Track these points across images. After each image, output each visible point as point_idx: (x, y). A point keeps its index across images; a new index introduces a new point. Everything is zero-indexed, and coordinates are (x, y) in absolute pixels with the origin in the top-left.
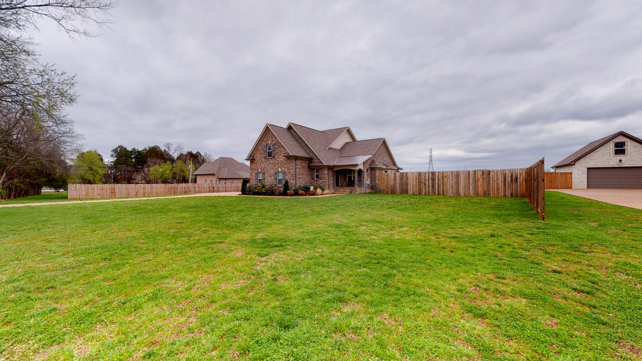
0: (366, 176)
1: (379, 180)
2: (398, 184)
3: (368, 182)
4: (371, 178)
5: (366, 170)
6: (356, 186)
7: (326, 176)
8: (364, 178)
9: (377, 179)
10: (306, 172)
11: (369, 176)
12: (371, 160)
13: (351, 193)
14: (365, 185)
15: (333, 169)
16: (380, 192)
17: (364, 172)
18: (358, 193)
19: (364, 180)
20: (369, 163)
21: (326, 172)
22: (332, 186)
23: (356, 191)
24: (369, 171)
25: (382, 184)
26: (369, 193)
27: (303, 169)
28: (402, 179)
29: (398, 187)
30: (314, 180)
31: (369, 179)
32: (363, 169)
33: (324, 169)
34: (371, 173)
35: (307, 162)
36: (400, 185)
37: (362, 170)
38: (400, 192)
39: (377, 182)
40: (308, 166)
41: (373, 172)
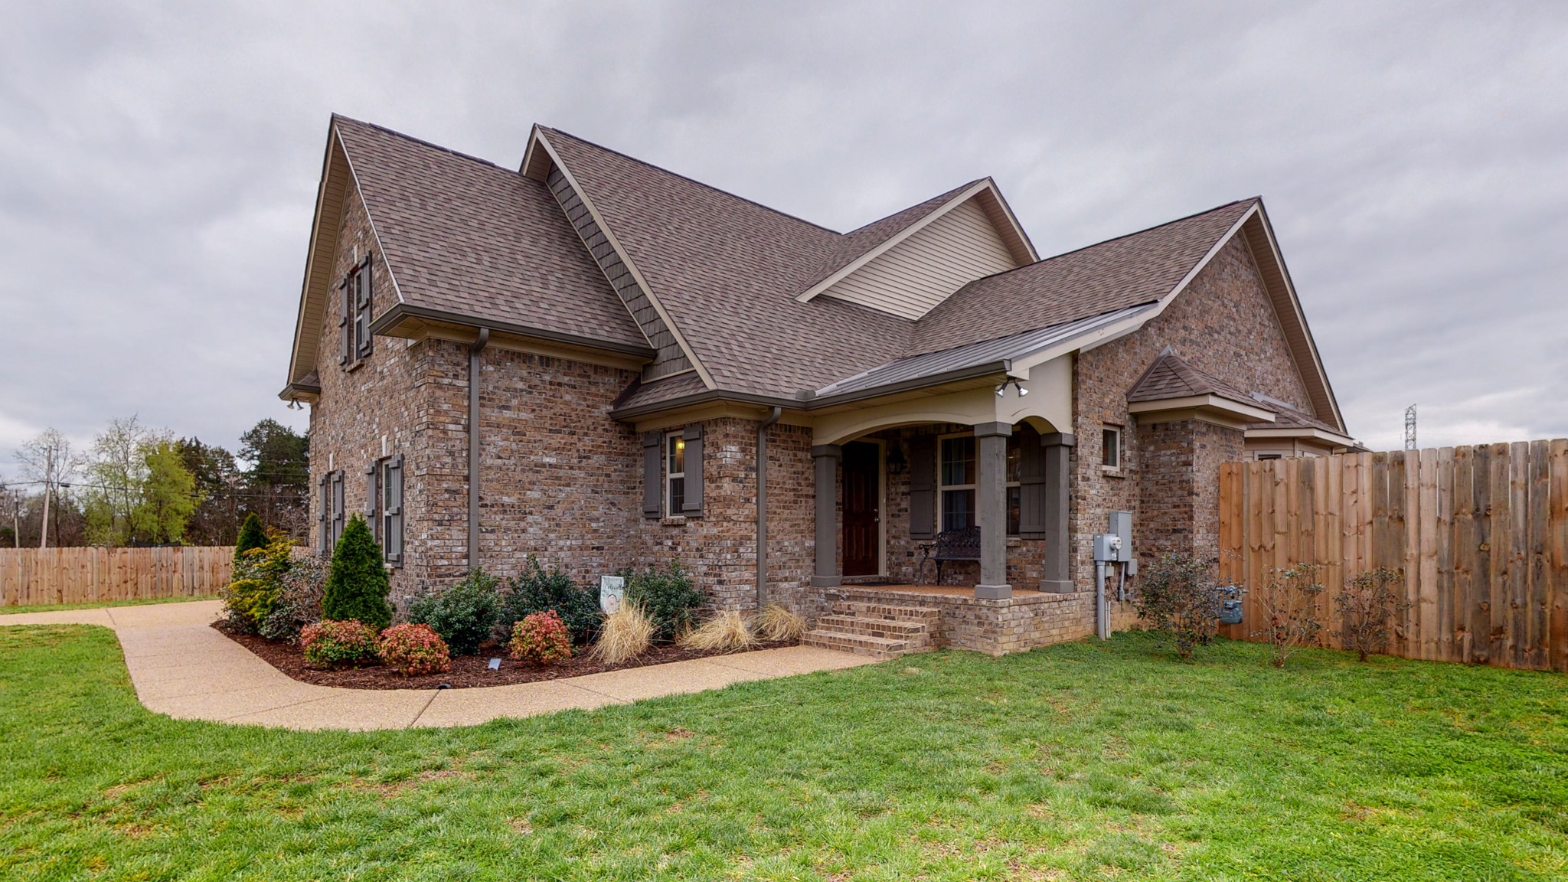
0: (1094, 490)
1: (1217, 528)
2: (1429, 568)
3: (1111, 539)
4: (1145, 507)
5: (1099, 440)
6: (993, 582)
7: (727, 487)
8: (1073, 510)
9: (1202, 517)
10: (597, 460)
11: (1127, 489)
12: (1145, 355)
13: (940, 641)
14: (1085, 572)
15: (808, 431)
16: (1228, 630)
17: (1072, 449)
18: (1007, 645)
19: (1081, 521)
20: (1128, 380)
21: (731, 453)
22: (804, 573)
23: (992, 631)
24: (1124, 448)
25: (1249, 558)
26: (1124, 644)
27: (556, 440)
28: (1482, 515)
29: (1429, 589)
30: (656, 526)
31: (1125, 520)
32: (1064, 426)
33: (720, 431)
34: (1145, 469)
35: (609, 385)
36: (1448, 573)
37: (1057, 434)
38: (1456, 648)
39: (1201, 540)
40: (616, 419)
41: (1166, 455)
